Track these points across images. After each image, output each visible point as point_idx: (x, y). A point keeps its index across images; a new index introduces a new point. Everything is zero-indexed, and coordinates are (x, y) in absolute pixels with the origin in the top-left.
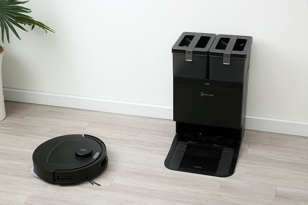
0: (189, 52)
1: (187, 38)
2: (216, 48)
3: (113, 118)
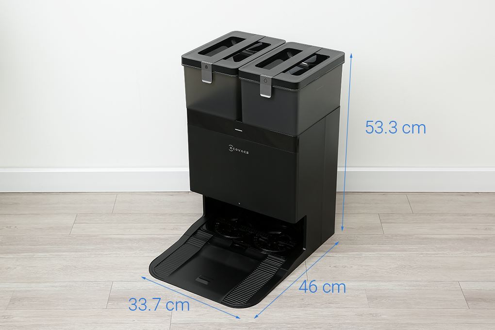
0: (206, 66)
2: (256, 66)
3: (116, 201)
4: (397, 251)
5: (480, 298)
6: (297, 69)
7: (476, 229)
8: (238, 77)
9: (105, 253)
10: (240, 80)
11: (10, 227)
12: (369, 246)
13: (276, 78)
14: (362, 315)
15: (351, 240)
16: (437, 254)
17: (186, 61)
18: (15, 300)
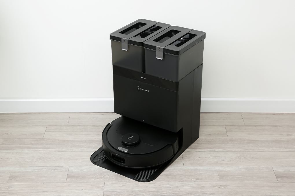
0: (124, 41)
2: (154, 40)
3: (70, 118)
4: (235, 148)
5: (284, 176)
6: (178, 42)
7: (282, 135)
8: (143, 47)
9: (64, 149)
10: (145, 49)
11: (8, 133)
12: (220, 145)
13: (166, 48)
14: (215, 186)
15: (209, 141)
16: (259, 150)
17: (112, 38)
18: (12, 177)
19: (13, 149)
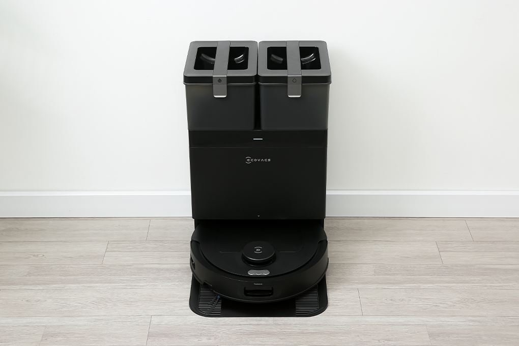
0: (220, 80)
1: (203, 55)
2: (268, 69)
3: (150, 227)
4: (458, 283)
9: (141, 284)
10: (260, 86)
11: (38, 255)
12: (428, 277)
13: (305, 75)
16: (502, 286)
18: (48, 336)
19: (48, 284)
